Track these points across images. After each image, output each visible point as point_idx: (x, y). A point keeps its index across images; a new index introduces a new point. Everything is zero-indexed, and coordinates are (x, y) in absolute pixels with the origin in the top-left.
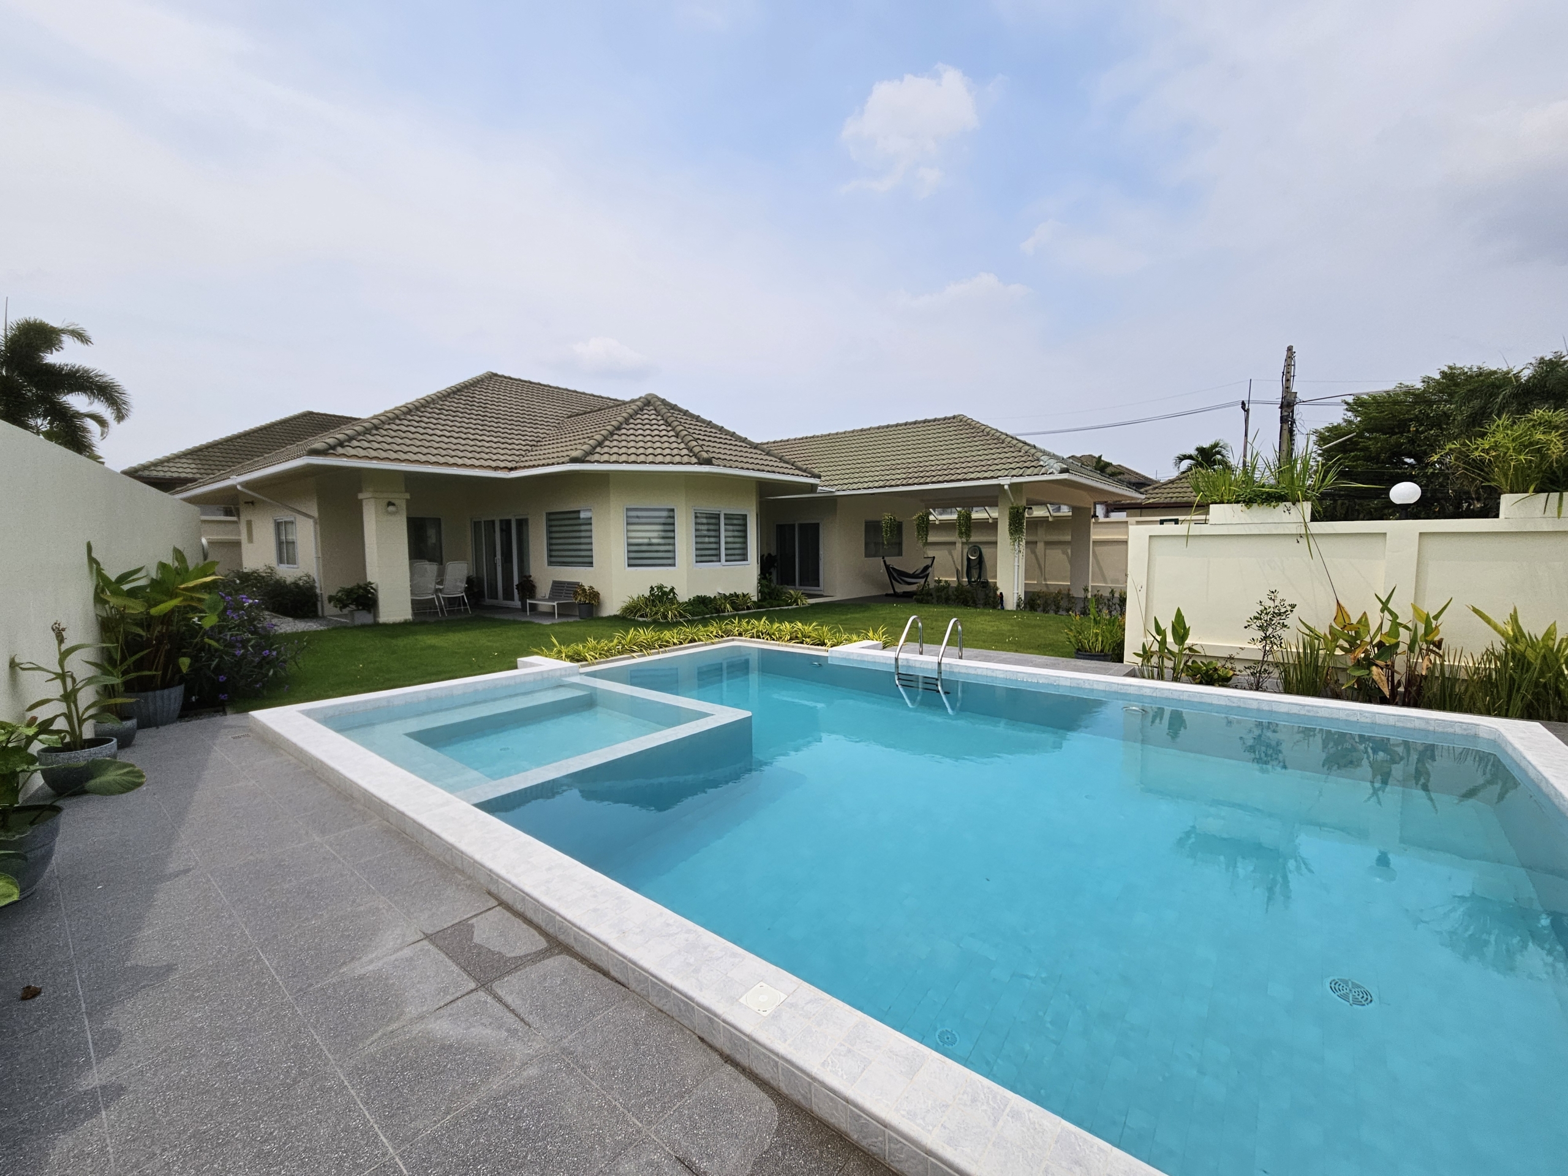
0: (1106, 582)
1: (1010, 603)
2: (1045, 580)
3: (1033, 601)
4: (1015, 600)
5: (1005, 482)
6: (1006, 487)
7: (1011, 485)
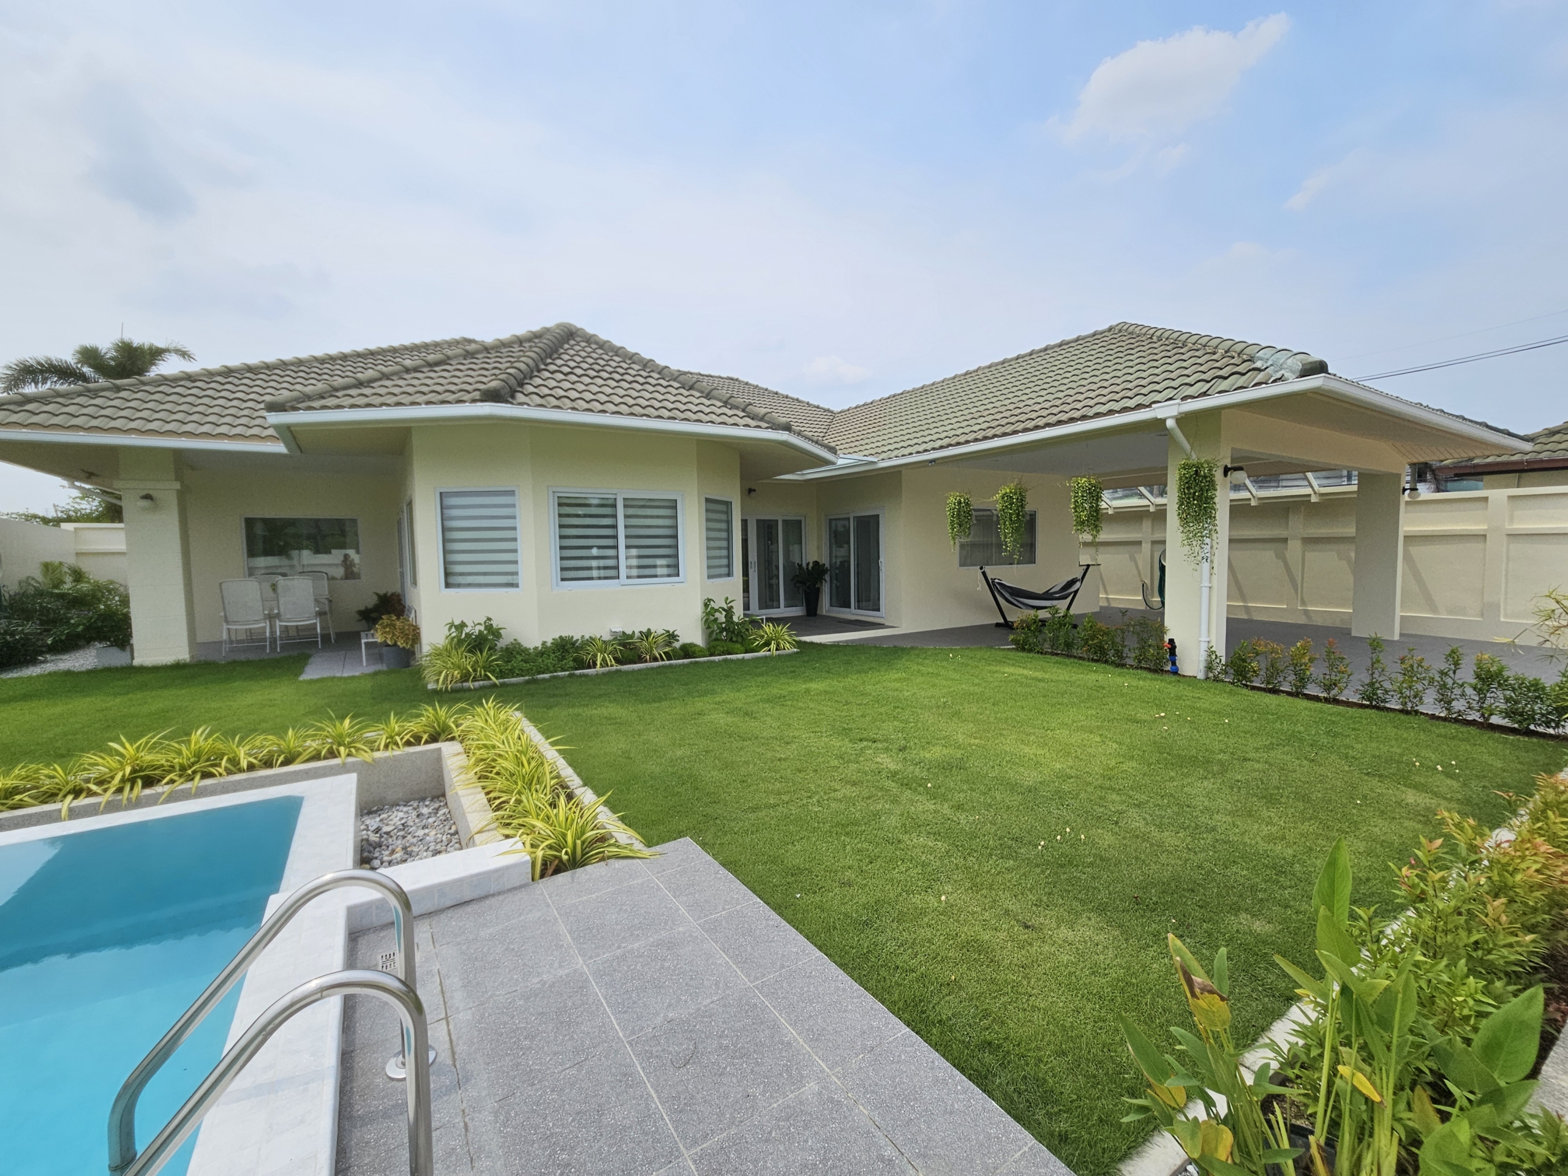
0: (1434, 610)
1: (1192, 663)
2: (1303, 603)
3: (1244, 661)
4: (1203, 656)
5: (1168, 411)
6: (1170, 423)
7: (1183, 420)
